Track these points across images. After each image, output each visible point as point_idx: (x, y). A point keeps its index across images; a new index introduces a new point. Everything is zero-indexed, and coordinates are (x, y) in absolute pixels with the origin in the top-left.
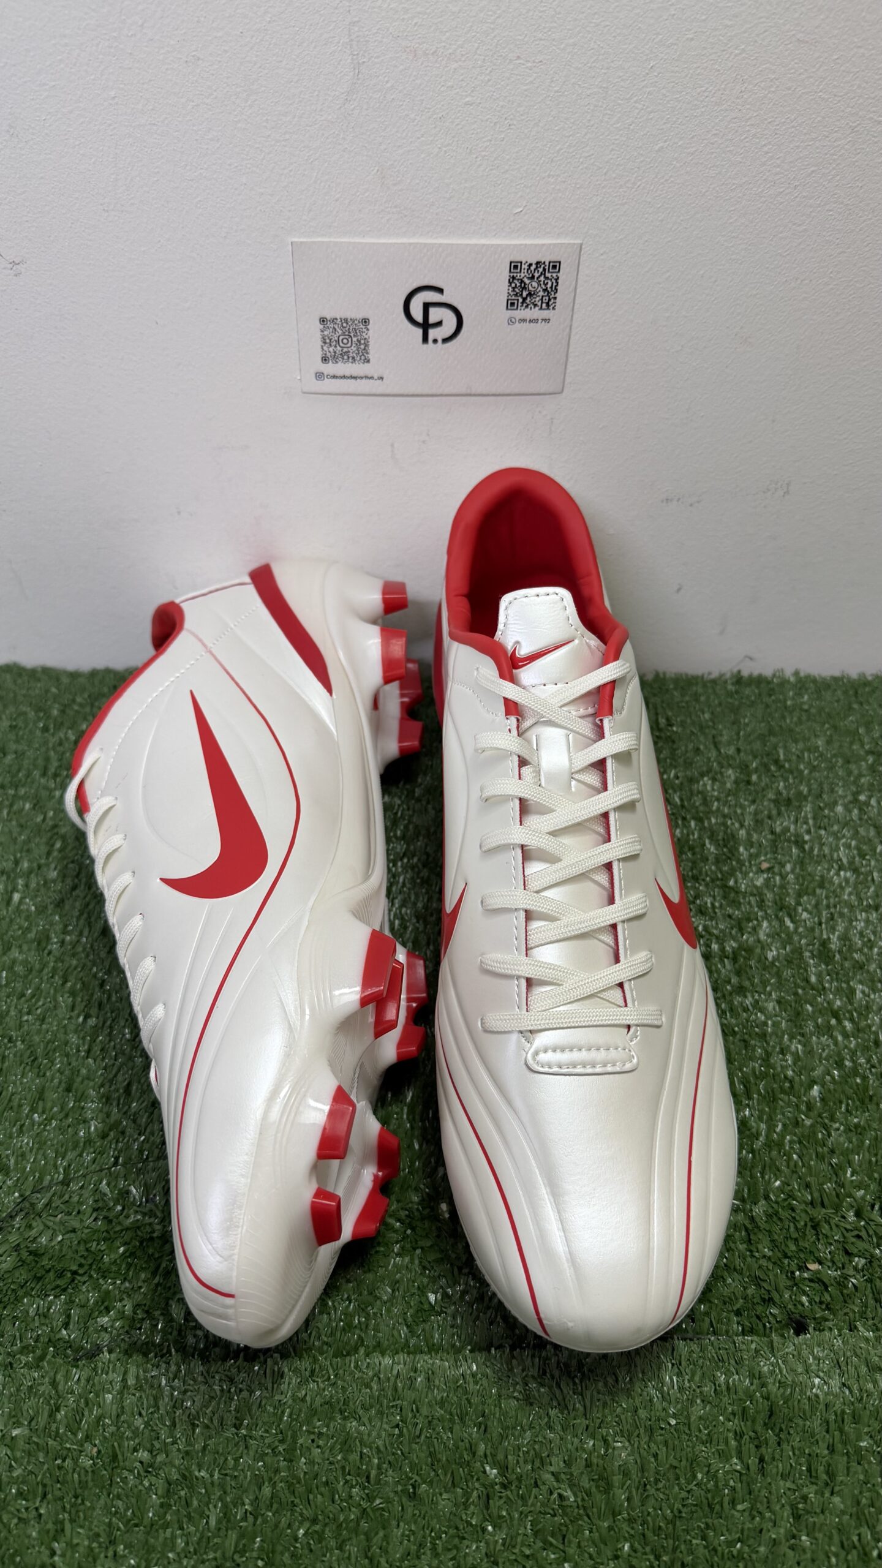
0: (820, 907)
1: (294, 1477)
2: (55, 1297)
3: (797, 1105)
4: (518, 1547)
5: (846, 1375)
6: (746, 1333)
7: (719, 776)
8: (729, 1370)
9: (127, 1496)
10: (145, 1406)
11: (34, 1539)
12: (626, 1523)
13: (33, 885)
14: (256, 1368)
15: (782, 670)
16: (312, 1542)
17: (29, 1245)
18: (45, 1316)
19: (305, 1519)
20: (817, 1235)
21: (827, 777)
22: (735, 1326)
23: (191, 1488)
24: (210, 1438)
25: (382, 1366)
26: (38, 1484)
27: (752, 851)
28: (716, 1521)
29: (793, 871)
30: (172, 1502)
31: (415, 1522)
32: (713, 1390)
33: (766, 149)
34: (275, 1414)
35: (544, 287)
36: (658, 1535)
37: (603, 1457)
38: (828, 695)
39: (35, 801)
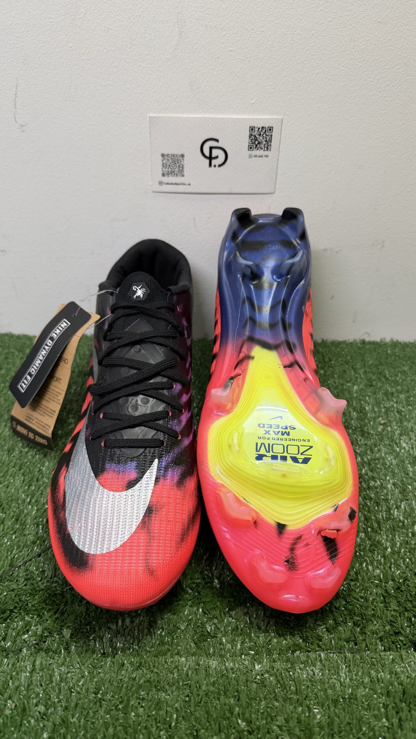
0: (412, 441)
1: (127, 723)
6: (386, 650)
8: (378, 670)
10: (44, 680)
15: (385, 339)
22: (380, 647)
23: (67, 728)
24: (80, 699)
25: (180, 662)
27: (375, 415)
29: (396, 424)
30: (56, 736)
32: (369, 680)
35: (265, 140)
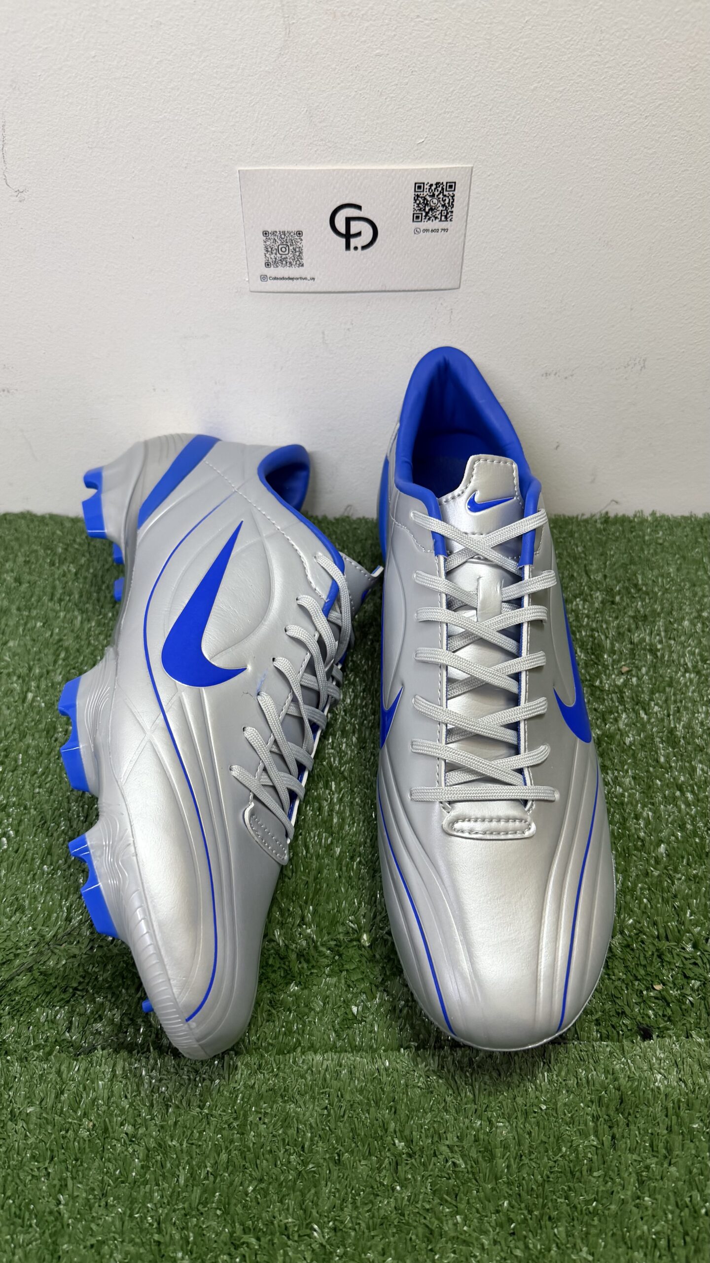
0: (669, 702)
1: (245, 1146)
2: (61, 1007)
3: (647, 859)
4: (420, 1202)
5: (682, 1072)
6: (603, 1038)
7: (589, 597)
8: (588, 1067)
9: (116, 1160)
10: (130, 1091)
11: (44, 1192)
12: (506, 1185)
13: (43, 686)
14: (216, 1062)
15: (642, 511)
16: (259, 1196)
17: (40, 967)
18: (53, 1022)
19: (253, 1179)
20: (662, 962)
21: (677, 598)
22: (595, 1034)
23: (165, 1154)
24: (180, 1115)
25: (315, 1062)
26: (47, 1149)
27: (615, 657)
28: (576, 1185)
29: (647, 673)
30: (151, 1164)
31: (339, 1183)
32: (575, 1083)
33: (621, 86)
34: (230, 1098)
35: (443, 203)
36: (531, 1196)
37: (488, 1134)
38: (678, 531)
39: (44, 621)
